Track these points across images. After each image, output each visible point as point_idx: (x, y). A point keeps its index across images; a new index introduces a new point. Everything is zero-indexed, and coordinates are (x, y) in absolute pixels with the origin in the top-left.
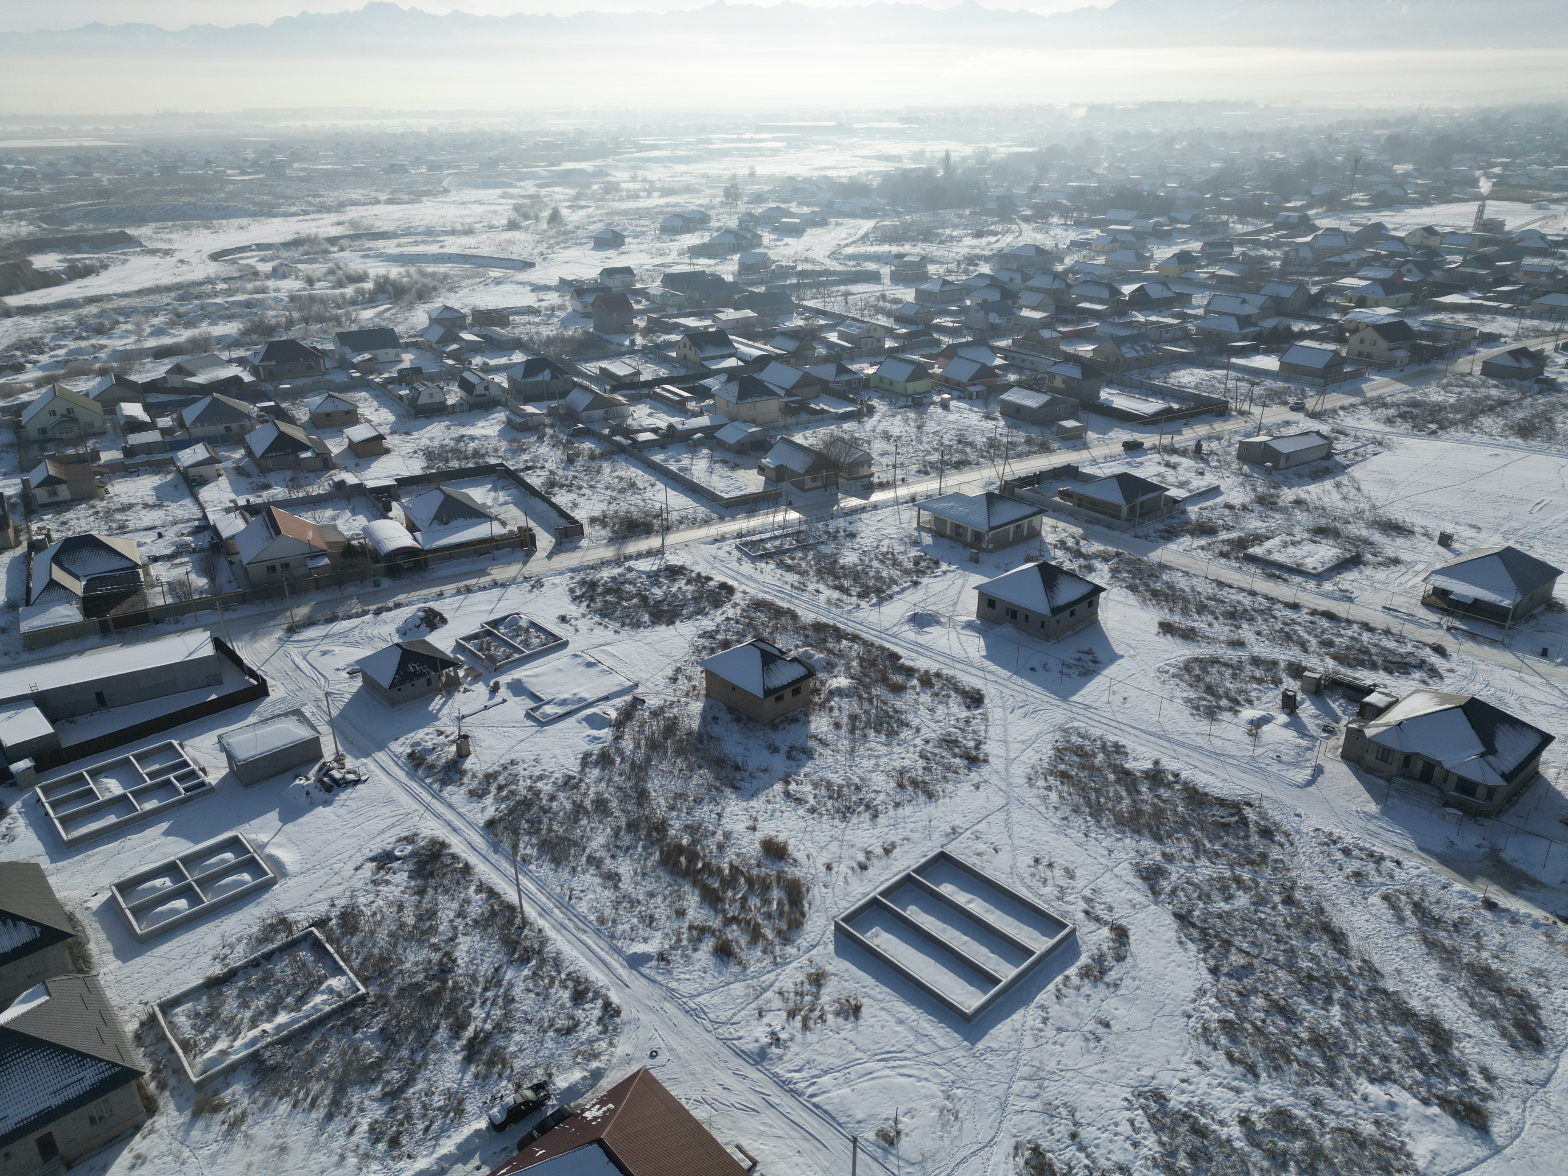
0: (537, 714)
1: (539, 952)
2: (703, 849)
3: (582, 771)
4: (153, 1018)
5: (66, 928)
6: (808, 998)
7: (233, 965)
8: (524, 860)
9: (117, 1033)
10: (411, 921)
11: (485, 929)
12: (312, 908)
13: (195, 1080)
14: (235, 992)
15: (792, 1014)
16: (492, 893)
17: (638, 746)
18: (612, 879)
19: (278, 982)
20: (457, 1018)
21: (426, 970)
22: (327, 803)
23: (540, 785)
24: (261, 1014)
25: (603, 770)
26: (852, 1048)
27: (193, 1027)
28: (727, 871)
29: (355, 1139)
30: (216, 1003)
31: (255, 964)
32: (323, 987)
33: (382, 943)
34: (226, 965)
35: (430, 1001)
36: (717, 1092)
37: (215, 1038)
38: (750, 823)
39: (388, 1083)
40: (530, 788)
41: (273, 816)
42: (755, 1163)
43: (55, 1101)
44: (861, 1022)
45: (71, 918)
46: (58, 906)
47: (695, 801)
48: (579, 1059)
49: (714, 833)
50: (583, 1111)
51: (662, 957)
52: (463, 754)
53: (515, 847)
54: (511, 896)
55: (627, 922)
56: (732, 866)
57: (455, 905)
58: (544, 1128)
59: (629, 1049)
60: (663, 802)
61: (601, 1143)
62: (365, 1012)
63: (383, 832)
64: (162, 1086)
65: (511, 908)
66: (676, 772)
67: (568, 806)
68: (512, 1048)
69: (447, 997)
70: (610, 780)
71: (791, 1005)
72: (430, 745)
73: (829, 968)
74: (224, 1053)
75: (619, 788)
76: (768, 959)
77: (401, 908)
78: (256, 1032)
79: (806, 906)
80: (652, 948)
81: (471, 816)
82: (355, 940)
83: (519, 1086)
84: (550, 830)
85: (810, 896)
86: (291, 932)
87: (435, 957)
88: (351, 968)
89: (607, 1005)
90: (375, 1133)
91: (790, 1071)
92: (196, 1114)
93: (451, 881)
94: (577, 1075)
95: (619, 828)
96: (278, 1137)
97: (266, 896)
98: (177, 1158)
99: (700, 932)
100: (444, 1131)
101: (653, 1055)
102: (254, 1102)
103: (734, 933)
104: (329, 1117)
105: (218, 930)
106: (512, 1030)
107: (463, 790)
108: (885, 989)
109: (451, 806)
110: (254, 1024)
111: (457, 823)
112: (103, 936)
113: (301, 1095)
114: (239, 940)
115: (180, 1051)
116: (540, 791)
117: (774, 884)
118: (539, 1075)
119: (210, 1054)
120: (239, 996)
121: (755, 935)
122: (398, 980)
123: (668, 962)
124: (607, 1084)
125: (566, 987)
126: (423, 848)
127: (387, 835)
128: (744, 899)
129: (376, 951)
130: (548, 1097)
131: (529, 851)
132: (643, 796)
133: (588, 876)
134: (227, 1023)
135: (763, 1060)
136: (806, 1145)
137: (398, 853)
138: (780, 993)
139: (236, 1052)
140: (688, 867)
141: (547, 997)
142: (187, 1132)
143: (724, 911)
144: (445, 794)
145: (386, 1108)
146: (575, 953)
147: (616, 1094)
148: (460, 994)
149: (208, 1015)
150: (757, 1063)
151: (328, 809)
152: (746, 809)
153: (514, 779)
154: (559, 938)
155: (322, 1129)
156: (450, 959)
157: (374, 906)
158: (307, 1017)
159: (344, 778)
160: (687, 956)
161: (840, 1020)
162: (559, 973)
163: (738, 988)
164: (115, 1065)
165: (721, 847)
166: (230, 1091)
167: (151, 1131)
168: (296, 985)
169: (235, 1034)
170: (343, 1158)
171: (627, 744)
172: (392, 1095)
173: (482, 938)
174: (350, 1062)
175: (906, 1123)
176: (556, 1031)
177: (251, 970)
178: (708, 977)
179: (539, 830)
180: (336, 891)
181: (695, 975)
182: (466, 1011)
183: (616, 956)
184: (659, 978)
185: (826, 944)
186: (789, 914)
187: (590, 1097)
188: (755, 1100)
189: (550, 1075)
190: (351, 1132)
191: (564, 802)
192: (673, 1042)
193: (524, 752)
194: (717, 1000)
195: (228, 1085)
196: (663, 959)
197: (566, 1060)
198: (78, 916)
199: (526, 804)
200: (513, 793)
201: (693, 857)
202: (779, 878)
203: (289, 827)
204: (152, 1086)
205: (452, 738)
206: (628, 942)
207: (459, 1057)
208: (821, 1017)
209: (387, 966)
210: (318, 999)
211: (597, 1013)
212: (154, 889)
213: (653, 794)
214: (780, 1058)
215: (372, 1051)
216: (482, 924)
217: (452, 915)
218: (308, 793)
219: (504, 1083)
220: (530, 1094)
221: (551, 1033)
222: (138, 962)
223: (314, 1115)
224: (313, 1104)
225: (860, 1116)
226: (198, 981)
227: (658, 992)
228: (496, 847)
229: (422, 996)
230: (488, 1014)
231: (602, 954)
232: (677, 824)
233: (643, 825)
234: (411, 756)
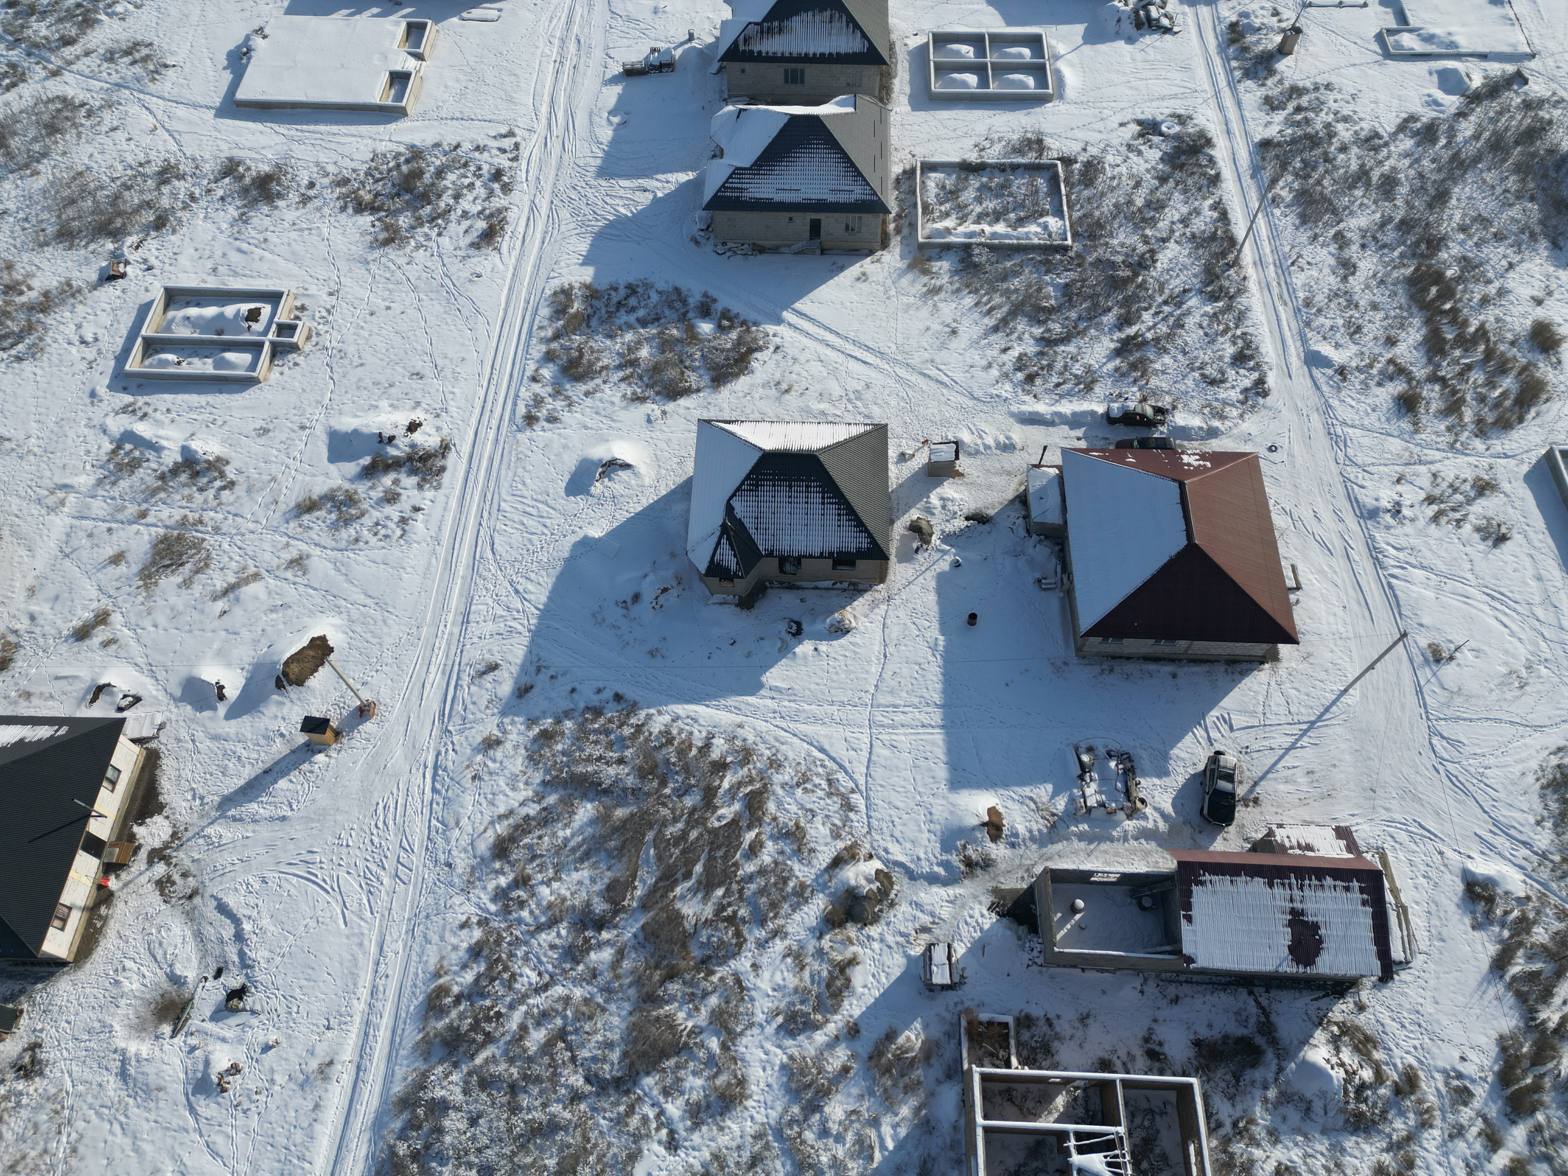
0: (1390, 40)
1: (1231, 298)
2: (1464, 291)
3: (1394, 136)
4: (913, 171)
5: (885, 55)
6: (1459, 497)
7: (985, 160)
8: (1273, 200)
9: (886, 169)
10: (1139, 202)
11: (1197, 248)
12: (1068, 142)
13: (921, 240)
14: (977, 185)
15: (1430, 500)
16: (1224, 217)
17: (1476, 137)
18: (1347, 267)
19: (1011, 194)
20: (1128, 312)
21: (1127, 255)
22: (1131, 40)
23: (1340, 127)
24: (987, 215)
25: (1418, 145)
26: (1468, 566)
27: (937, 196)
28: (1472, 329)
29: (1005, 357)
30: (960, 186)
31: (1001, 168)
32: (1041, 220)
33: (1105, 209)
34: (981, 157)
35: (1117, 284)
36: (1308, 516)
37: (947, 215)
38: (1540, 294)
39: (1048, 330)
40: (1328, 126)
41: (1078, 30)
42: (1298, 588)
43: (831, 198)
44: (1497, 551)
45: (891, 47)
46: (886, 29)
47: (1495, 235)
48: (1208, 410)
49: (1489, 282)
50: (1183, 453)
51: (1342, 371)
52: (1283, 50)
53: (1274, 182)
54: (1239, 230)
55: (1334, 318)
56: (1482, 327)
57: (1185, 210)
58: (1145, 444)
59: (1254, 430)
60: (1457, 217)
61: (1182, 486)
62: (1062, 261)
63: (1163, 98)
64: (898, 231)
65: (1232, 241)
66: (1499, 190)
67: (1354, 166)
68: (1157, 366)
69: (1131, 289)
70: (1417, 161)
71: (1437, 492)
72: (1257, 22)
73: (1505, 486)
74: (948, 231)
75: (1421, 176)
76: (1450, 438)
77: (1138, 185)
78: (976, 228)
79: (1533, 412)
80: (1338, 357)
81: (1251, 125)
82: (1086, 193)
83: (1144, 399)
84: (1319, 182)
85: (1544, 407)
86: (1041, 155)
87: (1141, 248)
88: (1070, 217)
89: (1261, 382)
90: (1021, 363)
91: (1388, 544)
92: (911, 267)
93: (1195, 183)
94: (1196, 422)
95: (1390, 219)
96: (955, 321)
97: (1037, 110)
98: (886, 291)
99: (1399, 371)
100: (1069, 394)
101: (1272, 449)
102: (951, 283)
103: (1432, 393)
104: (996, 329)
105: (988, 121)
106: (1166, 351)
107: (1261, 92)
108: (1550, 541)
109: (1239, 104)
110: (978, 220)
111: (1235, 126)
112: (907, 77)
113: (985, 299)
114: (1000, 140)
115: (920, 210)
116: (1336, 134)
117: (1514, 373)
118: (1166, 402)
119: (939, 225)
120: (978, 189)
121: (1453, 407)
122: (1101, 251)
123: (1345, 379)
124: (1216, 445)
125: (1234, 343)
126: (1189, 135)
127: (1165, 104)
128: (1469, 367)
129: (1097, 213)
130: (1162, 423)
131: (1284, 193)
132: (1441, 197)
133: (1325, 251)
134: (960, 207)
135: (1370, 518)
136: (1355, 607)
137: (1164, 128)
138: (1435, 476)
139: (957, 236)
140: (1433, 300)
141: (1213, 341)
142: (900, 276)
143: (1438, 366)
144: (1241, 87)
145: (1038, 349)
146: (1263, 318)
147: (1219, 458)
148: (1143, 293)
149: (951, 192)
150: (1362, 517)
151: (1129, 47)
152: (1548, 277)
153: (1318, 107)
154: (1258, 295)
155: (986, 335)
156: (1152, 257)
157: (1117, 170)
158: (1018, 238)
159: (1158, 20)
160: (1367, 385)
161: (1477, 536)
162: (1237, 327)
163: (1395, 445)
164: (875, 194)
165: (1485, 301)
166: (939, 264)
167: (878, 261)
168: (1022, 205)
169: (962, 220)
170: (990, 366)
171: (1466, 129)
172: (1047, 342)
173: (1189, 255)
174: (1030, 296)
175: (1465, 656)
176: (1203, 376)
177: (996, 172)
178: (1374, 416)
179: (1307, 176)
180: (1093, 137)
181: (1362, 407)
182: (1138, 310)
183: (1299, 343)
184: (1325, 388)
185: (1522, 461)
186: (1506, 410)
187: (1194, 446)
188: (1337, 545)
189: (1174, 408)
190: (1005, 350)
191: (1352, 160)
192: (1298, 450)
193: (1347, 81)
194: (1366, 441)
195: (940, 259)
196: (1341, 374)
197: (1195, 404)
198: (898, 48)
199: (1313, 141)
200: (1307, 121)
201: (1447, 292)
202: (1525, 369)
203: (1087, 49)
204: (892, 227)
205: (1284, 25)
206: (1319, 337)
207: (1113, 346)
208: (1458, 521)
209: (1098, 233)
210: (1033, 228)
211: (1247, 383)
212: (958, 53)
213: (1454, 202)
214: (1388, 528)
215: (1051, 296)
216: (1198, 241)
217: (1177, 217)
218: (1119, 21)
219: (1135, 389)
220: (1149, 411)
221: (1196, 375)
222: (922, 115)
223: (986, 320)
224: (989, 312)
225: (1425, 621)
226: (956, 159)
227: (1314, 399)
228: (1255, 172)
229: (1112, 276)
230: (1155, 325)
231: (1287, 333)
232: (1455, 249)
233: (1419, 230)
234: (1233, 26)
